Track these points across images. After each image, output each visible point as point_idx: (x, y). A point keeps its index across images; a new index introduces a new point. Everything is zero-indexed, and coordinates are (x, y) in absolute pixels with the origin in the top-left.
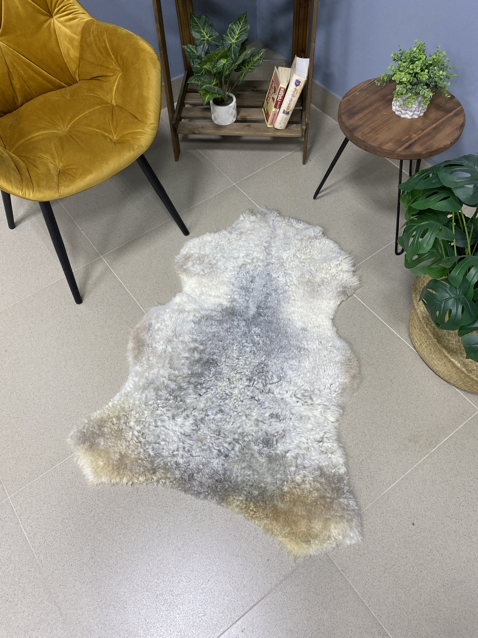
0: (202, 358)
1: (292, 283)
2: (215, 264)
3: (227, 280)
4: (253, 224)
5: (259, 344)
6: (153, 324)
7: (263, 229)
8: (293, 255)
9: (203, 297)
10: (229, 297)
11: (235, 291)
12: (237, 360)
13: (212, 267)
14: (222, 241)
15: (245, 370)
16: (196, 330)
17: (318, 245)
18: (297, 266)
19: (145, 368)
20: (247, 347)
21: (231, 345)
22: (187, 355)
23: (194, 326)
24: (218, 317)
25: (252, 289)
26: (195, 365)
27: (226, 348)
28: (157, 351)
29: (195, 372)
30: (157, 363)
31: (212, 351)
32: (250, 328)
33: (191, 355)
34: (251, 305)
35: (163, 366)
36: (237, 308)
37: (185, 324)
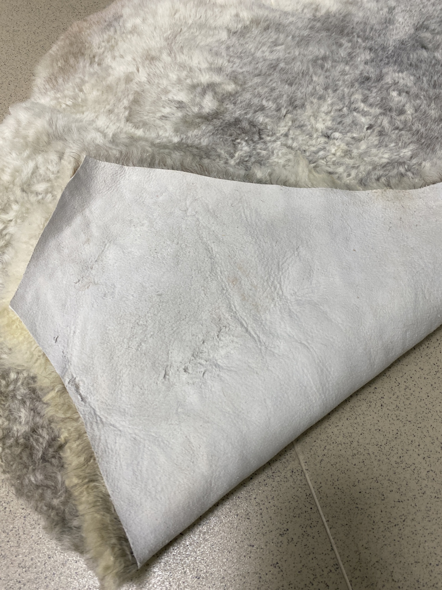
0: (223, 113)
5: (401, 112)
6: (125, 16)
12: (323, 140)
16: (228, 48)
20: (365, 114)
21: (315, 101)
22: (182, 96)
23: (226, 37)
24: (297, 28)
26: (198, 125)
27: (298, 103)
28: (109, 75)
29: (189, 142)
30: (97, 102)
31: (256, 101)
32: (385, 70)
33: (193, 100)
34: (401, 20)
35: (110, 111)
36: (356, 20)
37: (203, 32)
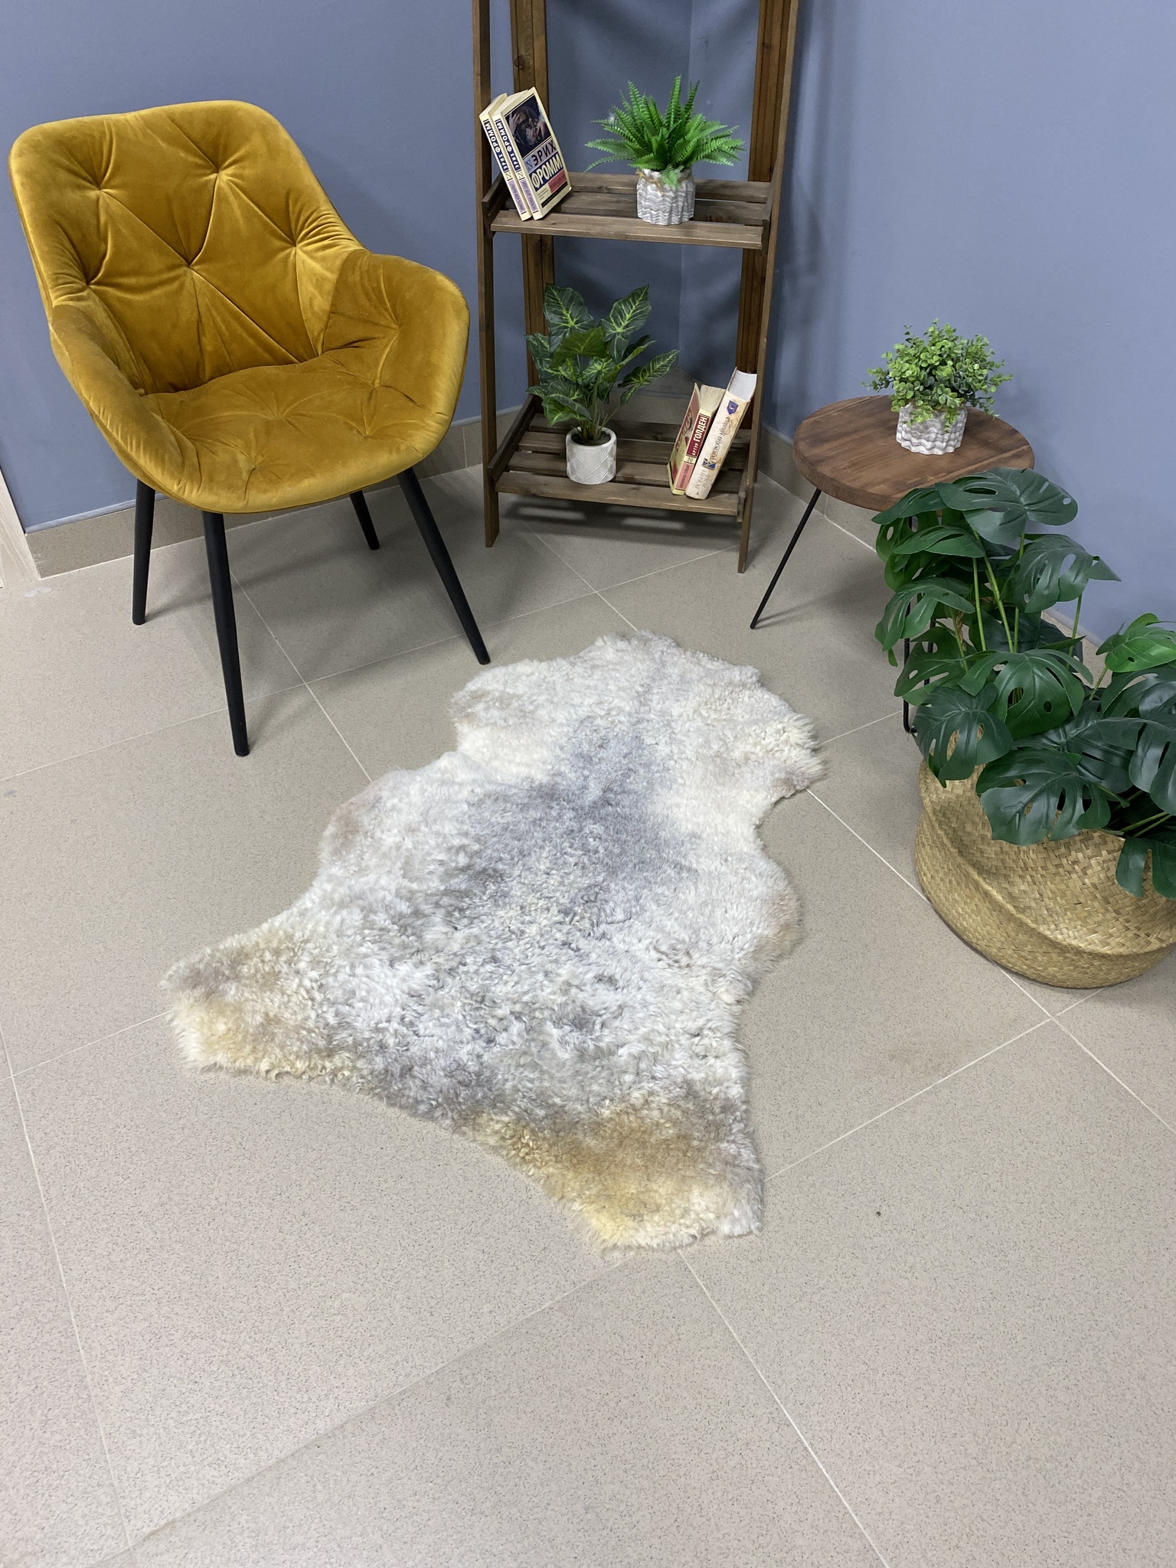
0: (473, 865)
1: (684, 755)
2: (532, 712)
3: (550, 739)
4: (620, 654)
5: (596, 852)
6: (384, 799)
7: (638, 664)
8: (692, 711)
9: (496, 763)
10: (550, 767)
11: (563, 759)
12: (545, 876)
13: (524, 717)
14: (552, 676)
15: (558, 894)
16: (470, 817)
17: (746, 699)
18: (699, 729)
19: (352, 872)
20: (572, 856)
21: (537, 850)
22: (442, 857)
23: (467, 808)
24: (519, 798)
25: (599, 760)
26: (457, 876)
27: (526, 853)
28: (382, 845)
29: (452, 888)
30: (378, 866)
31: (495, 854)
32: (584, 824)
33: (450, 859)
34: (593, 785)
35: (389, 872)
36: (562, 787)
37: (449, 805)
